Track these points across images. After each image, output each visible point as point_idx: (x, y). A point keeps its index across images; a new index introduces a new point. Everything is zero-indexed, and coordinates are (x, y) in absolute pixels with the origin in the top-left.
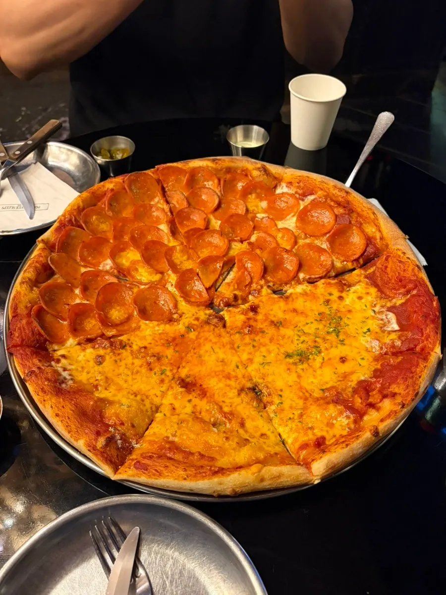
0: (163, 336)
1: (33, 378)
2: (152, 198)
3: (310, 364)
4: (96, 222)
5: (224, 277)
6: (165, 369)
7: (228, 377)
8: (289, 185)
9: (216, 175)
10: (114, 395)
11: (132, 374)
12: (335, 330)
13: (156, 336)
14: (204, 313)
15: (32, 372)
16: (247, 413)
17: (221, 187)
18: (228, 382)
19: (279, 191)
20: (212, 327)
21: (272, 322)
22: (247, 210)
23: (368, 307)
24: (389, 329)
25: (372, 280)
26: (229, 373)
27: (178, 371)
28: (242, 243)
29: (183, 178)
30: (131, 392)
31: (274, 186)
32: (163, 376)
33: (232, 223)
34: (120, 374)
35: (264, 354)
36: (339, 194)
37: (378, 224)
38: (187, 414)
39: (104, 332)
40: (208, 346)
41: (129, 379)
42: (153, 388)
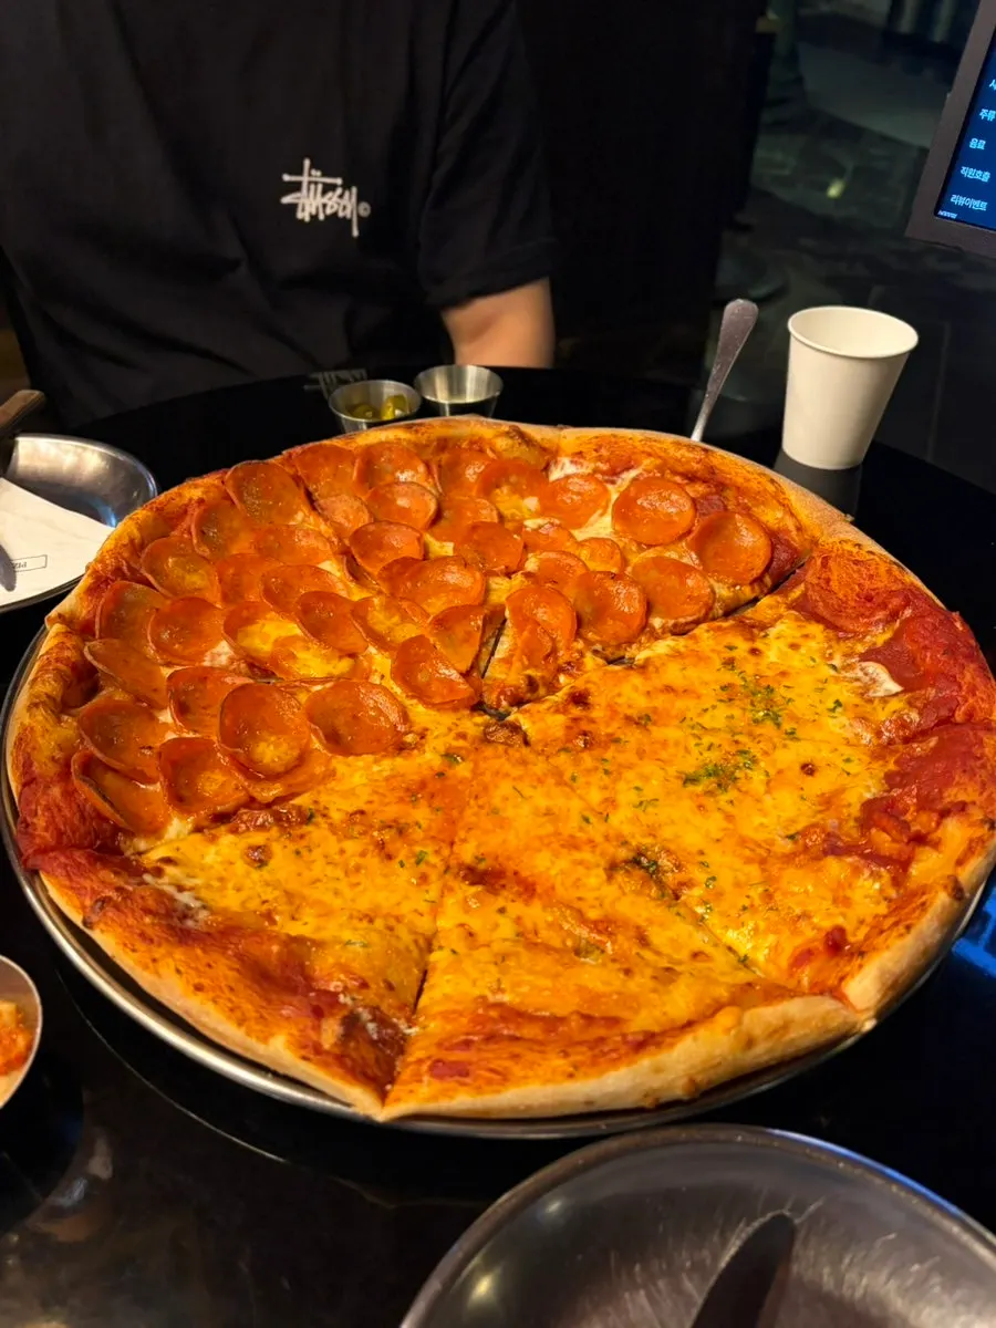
0: (395, 783)
1: (110, 914)
2: (291, 514)
3: (744, 789)
4: (178, 572)
5: (490, 648)
6: (422, 852)
7: (573, 844)
8: (576, 459)
9: (418, 455)
10: (318, 929)
11: (347, 874)
12: (767, 715)
13: (378, 784)
14: (473, 724)
15: (105, 901)
16: (645, 914)
17: (433, 478)
18: (577, 855)
19: (556, 474)
20: (501, 748)
21: (628, 719)
22: (501, 516)
23: (817, 660)
24: (881, 693)
25: (807, 611)
26: (572, 837)
27: (452, 852)
28: (510, 578)
29: (349, 470)
30: (355, 913)
31: (544, 465)
32: (423, 867)
33: (478, 543)
34: (318, 880)
35: (638, 784)
36: (691, 455)
37: (786, 502)
38: (505, 940)
39: (255, 795)
40: (505, 788)
41: (343, 886)
42: (406, 898)
